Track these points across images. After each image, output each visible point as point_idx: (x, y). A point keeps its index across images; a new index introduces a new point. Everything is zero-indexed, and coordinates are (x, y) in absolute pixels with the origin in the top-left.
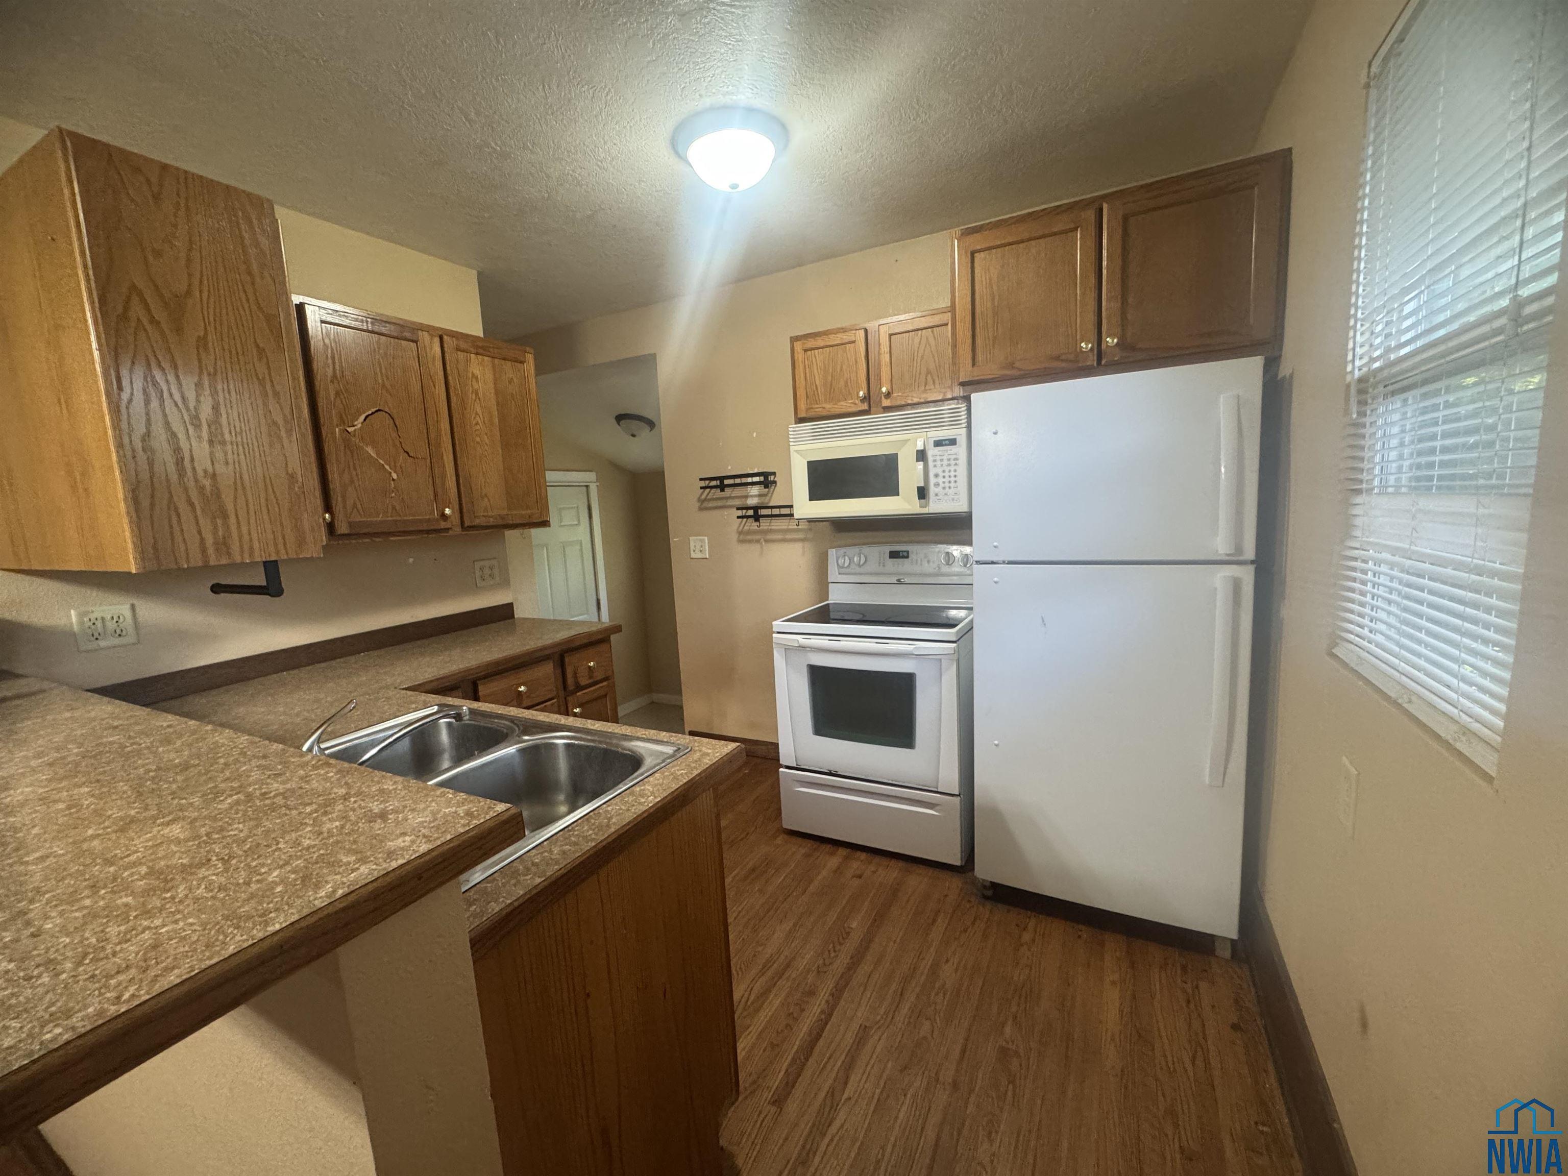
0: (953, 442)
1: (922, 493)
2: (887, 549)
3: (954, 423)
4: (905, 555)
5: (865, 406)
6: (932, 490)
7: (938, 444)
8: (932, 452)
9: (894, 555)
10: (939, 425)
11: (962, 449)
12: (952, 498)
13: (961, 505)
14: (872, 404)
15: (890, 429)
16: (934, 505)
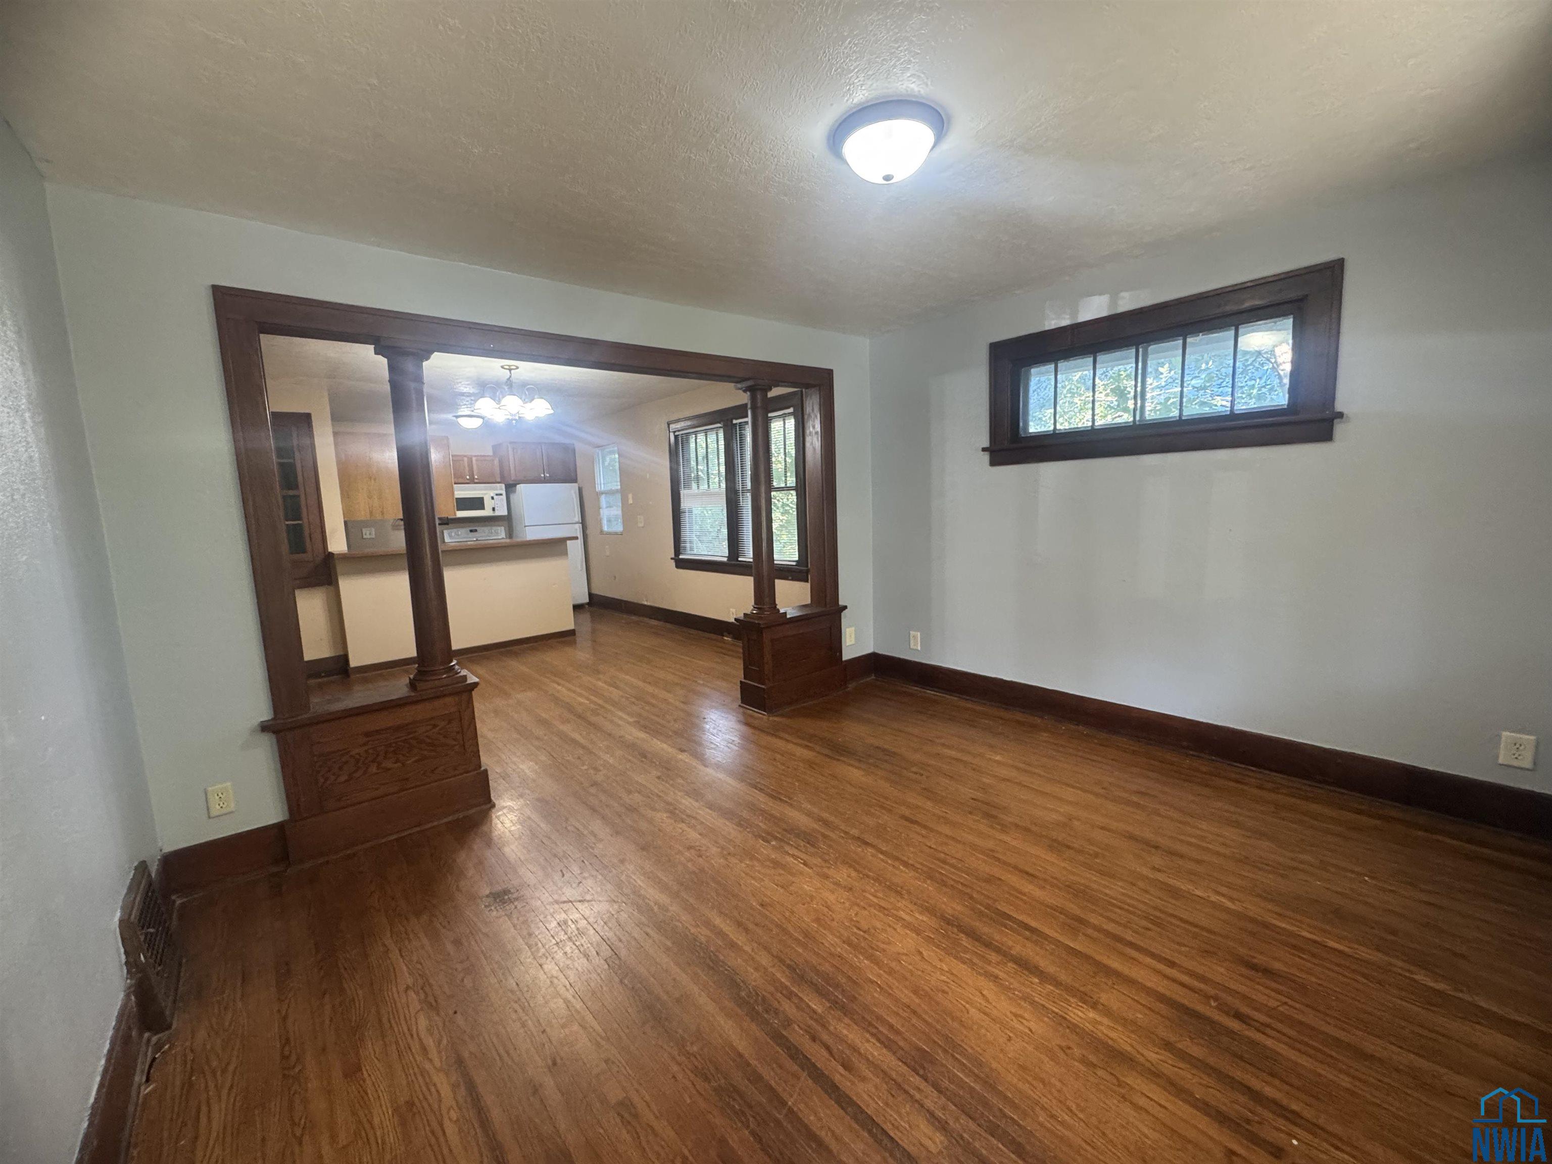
0: (501, 495)
1: (494, 509)
2: (468, 529)
3: (501, 489)
4: (476, 531)
5: (468, 481)
6: (496, 508)
7: (497, 495)
8: (495, 497)
9: (471, 531)
10: (497, 489)
11: (504, 497)
12: (502, 511)
13: (505, 513)
14: (472, 481)
15: (481, 490)
16: (497, 513)
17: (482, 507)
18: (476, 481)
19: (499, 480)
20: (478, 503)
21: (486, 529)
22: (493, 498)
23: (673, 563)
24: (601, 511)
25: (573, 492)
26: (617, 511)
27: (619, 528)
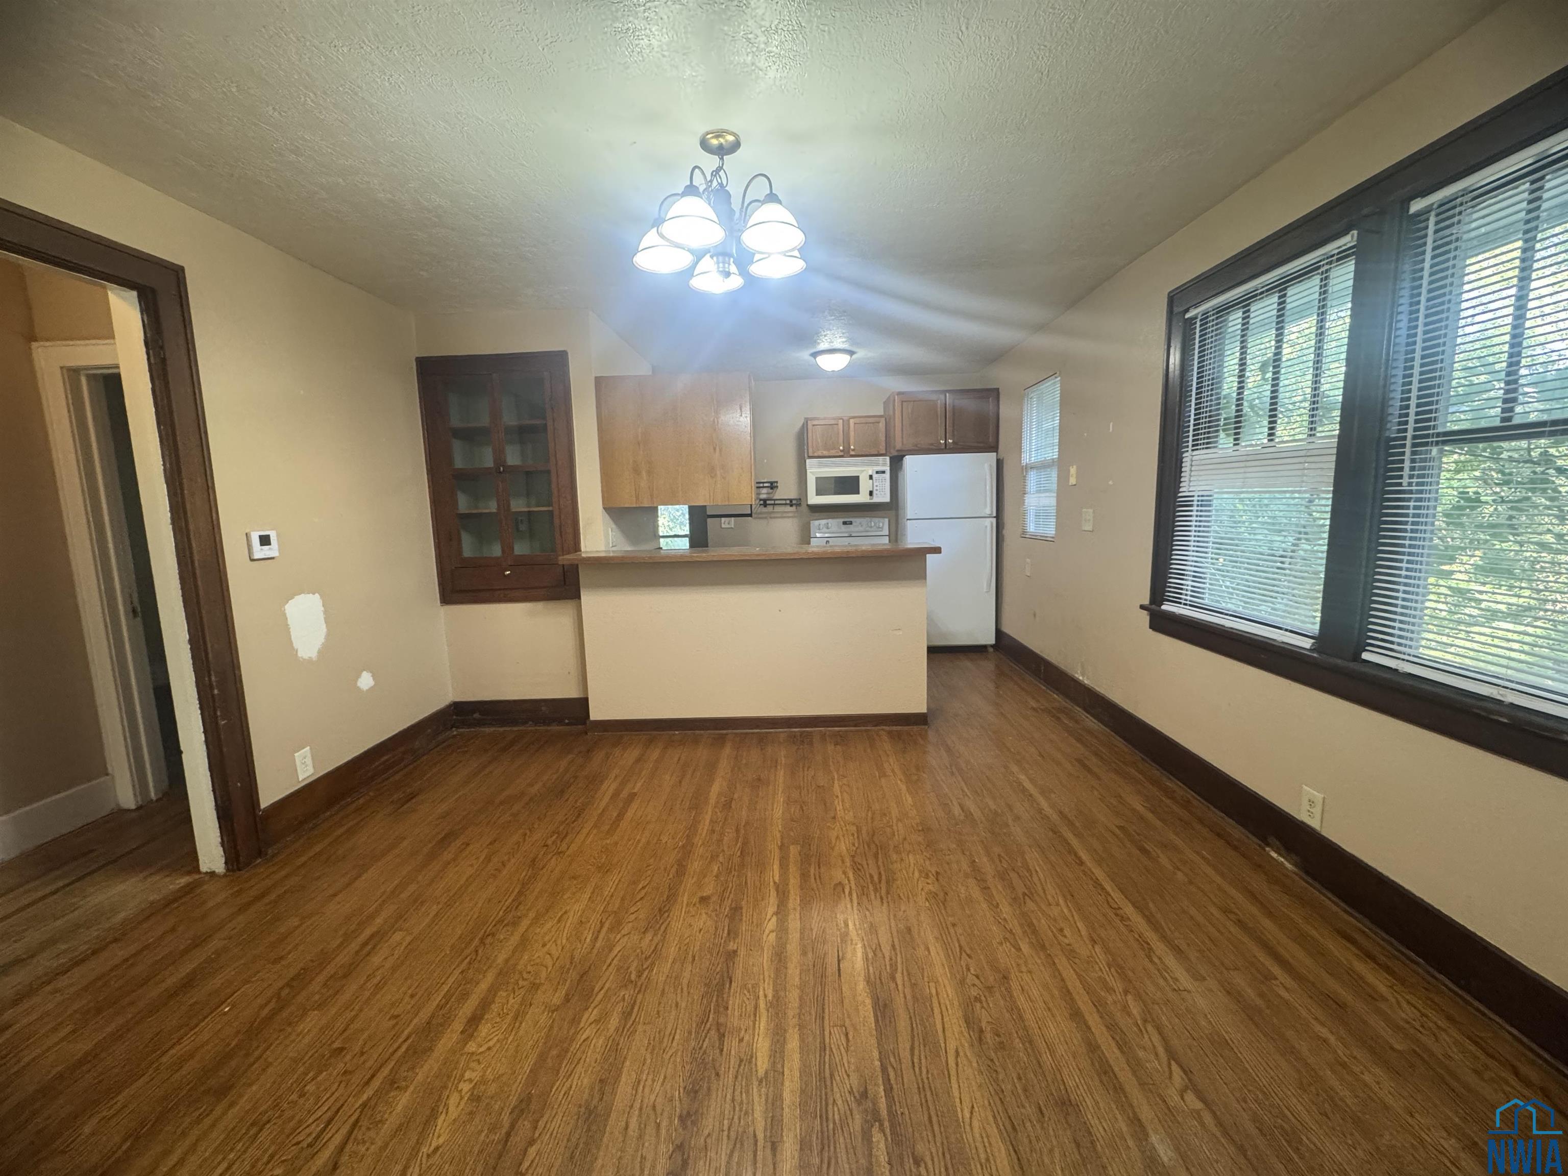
0: (884, 472)
1: (871, 493)
2: (841, 520)
3: (884, 465)
4: (851, 523)
5: (841, 454)
6: (875, 492)
7: (877, 472)
8: (875, 476)
9: (845, 523)
10: (878, 465)
11: (887, 476)
12: (883, 496)
13: (887, 499)
14: (846, 453)
15: (855, 465)
16: (876, 499)
17: (856, 491)
18: (852, 453)
19: (884, 452)
20: (850, 484)
21: (864, 521)
22: (871, 477)
23: (1145, 617)
24: (1027, 497)
25: (986, 466)
26: (1049, 501)
27: (1050, 530)
